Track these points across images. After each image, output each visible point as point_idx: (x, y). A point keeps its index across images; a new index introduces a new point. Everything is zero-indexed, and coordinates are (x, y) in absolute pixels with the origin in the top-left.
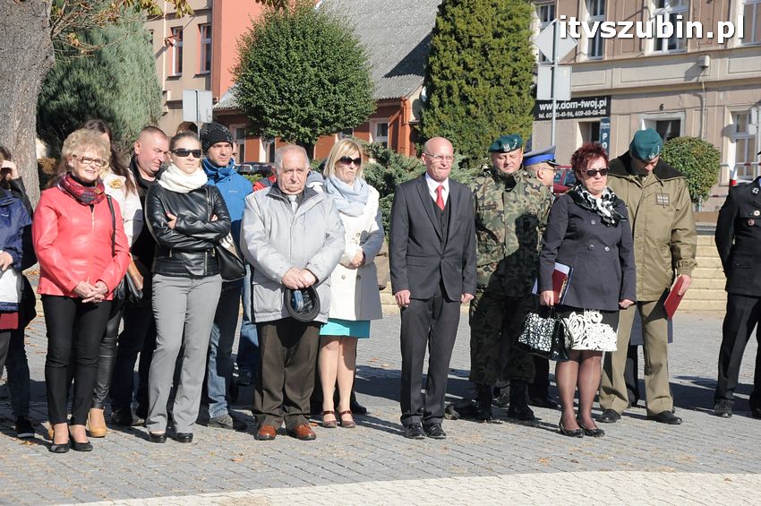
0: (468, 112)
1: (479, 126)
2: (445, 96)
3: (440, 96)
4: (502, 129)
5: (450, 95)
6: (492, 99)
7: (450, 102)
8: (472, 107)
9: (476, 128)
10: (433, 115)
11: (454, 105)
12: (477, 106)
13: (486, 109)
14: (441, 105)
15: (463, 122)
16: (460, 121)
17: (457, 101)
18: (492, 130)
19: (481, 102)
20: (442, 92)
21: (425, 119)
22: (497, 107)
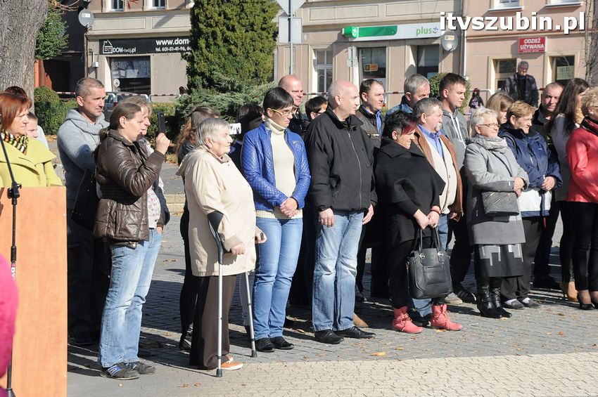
0: (230, 51)
1: (238, 62)
2: (211, 40)
3: (207, 40)
4: (256, 64)
5: (215, 39)
6: (248, 41)
7: (215, 44)
8: (233, 47)
9: (236, 64)
10: (202, 54)
11: (219, 47)
12: (237, 46)
13: (243, 50)
14: (208, 46)
15: (225, 59)
16: (223, 59)
17: (220, 43)
18: (248, 65)
19: (240, 43)
20: (208, 37)
21: (196, 57)
22: (252, 47)
